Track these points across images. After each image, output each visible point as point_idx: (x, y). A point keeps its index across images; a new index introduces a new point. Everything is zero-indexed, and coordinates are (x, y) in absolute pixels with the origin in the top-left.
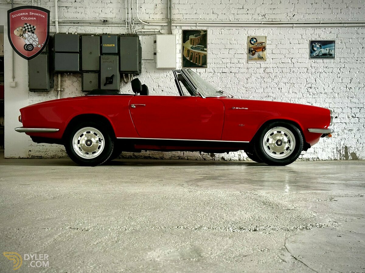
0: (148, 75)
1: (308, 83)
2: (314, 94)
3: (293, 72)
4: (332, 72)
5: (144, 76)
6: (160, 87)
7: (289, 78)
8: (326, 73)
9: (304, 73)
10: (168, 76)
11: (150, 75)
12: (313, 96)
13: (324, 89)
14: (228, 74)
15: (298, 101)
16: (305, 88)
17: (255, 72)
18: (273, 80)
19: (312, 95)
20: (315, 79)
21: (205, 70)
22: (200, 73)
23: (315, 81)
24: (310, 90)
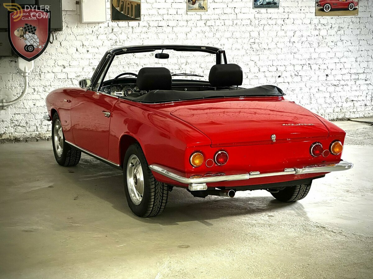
0: (69, 31)
1: (251, 37)
2: (257, 50)
3: (236, 25)
4: (275, 24)
5: (64, 33)
6: (84, 46)
7: (232, 32)
8: (270, 25)
9: (247, 25)
10: (94, 32)
11: (72, 30)
12: (257, 52)
13: (268, 45)
14: (164, 28)
15: (242, 59)
16: (248, 43)
17: (196, 26)
18: (214, 34)
19: (255, 52)
20: (259, 33)
21: (139, 23)
22: (132, 27)
23: (259, 35)
24: (254, 46)
